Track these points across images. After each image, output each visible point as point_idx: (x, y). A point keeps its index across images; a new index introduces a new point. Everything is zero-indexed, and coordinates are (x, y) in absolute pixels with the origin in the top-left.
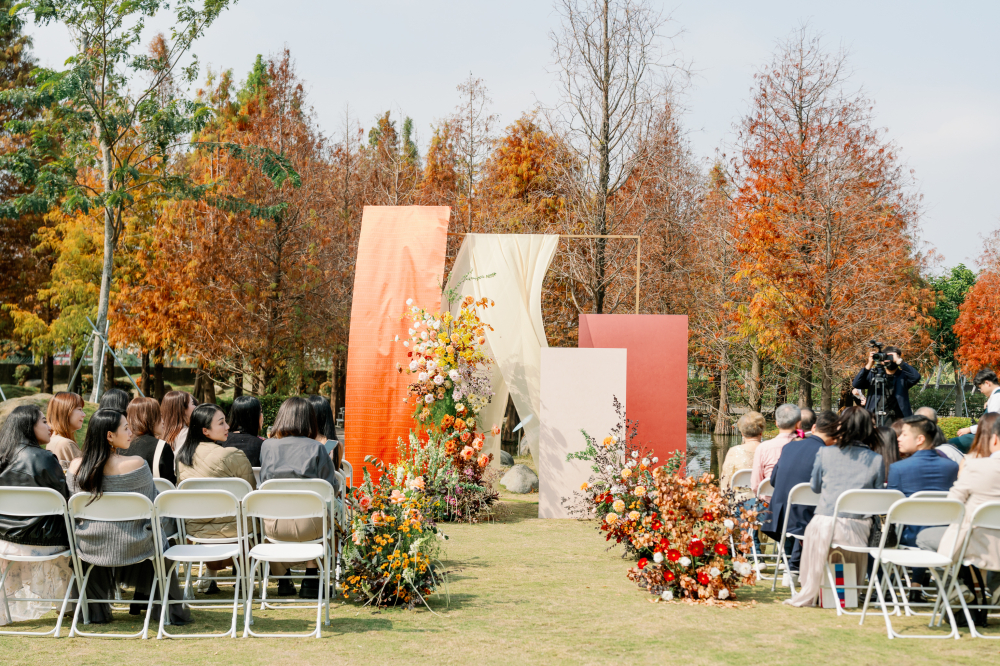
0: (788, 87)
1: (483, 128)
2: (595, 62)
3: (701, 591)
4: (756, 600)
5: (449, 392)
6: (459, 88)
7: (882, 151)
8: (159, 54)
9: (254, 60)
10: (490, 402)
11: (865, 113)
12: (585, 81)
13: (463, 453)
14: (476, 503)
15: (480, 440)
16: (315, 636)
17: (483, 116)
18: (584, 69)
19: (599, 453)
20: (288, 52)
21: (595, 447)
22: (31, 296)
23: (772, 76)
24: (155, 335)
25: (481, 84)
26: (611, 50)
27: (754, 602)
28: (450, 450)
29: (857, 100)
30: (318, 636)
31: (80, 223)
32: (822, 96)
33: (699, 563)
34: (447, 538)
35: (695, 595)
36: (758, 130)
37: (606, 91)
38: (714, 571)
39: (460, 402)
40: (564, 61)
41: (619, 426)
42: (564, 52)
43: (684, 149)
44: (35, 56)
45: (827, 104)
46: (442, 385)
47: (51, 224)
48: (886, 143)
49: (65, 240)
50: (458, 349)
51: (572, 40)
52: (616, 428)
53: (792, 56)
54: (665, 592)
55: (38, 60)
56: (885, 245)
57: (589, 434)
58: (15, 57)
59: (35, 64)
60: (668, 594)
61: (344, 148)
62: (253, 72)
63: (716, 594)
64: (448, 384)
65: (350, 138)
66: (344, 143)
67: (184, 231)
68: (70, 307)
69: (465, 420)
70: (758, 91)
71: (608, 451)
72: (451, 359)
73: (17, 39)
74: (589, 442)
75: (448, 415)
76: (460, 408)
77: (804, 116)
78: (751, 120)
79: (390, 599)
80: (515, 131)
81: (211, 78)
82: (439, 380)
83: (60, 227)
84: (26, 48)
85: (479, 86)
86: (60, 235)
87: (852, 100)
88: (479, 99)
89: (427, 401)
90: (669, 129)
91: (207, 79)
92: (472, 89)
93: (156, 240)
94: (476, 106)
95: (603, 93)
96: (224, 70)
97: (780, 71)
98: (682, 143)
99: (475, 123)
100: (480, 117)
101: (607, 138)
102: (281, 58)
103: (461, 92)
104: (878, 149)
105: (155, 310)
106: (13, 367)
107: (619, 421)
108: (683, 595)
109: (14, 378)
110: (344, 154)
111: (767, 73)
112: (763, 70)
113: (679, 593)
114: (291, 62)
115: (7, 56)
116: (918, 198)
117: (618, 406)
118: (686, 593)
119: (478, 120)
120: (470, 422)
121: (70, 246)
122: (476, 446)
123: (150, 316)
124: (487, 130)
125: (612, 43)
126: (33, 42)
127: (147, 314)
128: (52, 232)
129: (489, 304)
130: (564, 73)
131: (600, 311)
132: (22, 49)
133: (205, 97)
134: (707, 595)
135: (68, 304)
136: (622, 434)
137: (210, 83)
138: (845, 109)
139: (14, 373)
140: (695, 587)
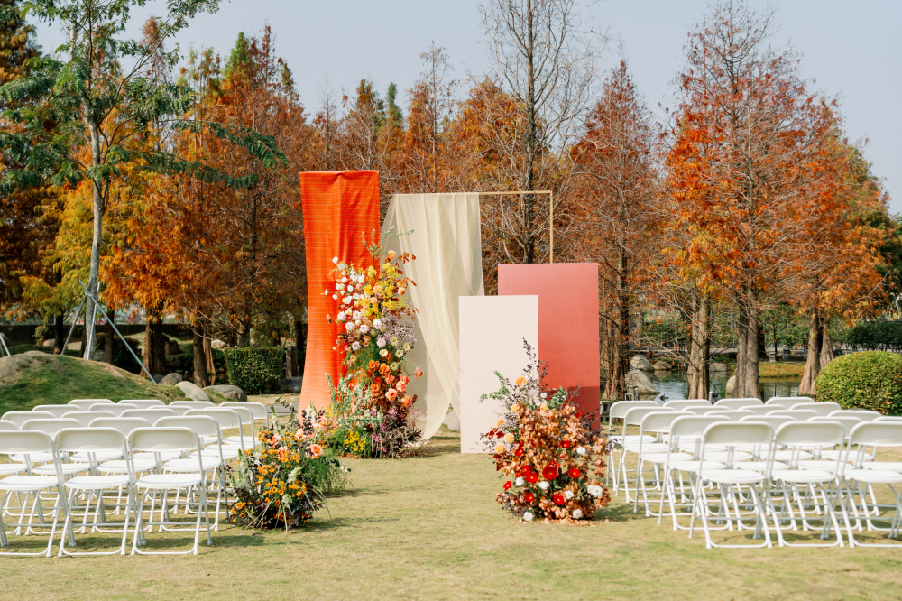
0: (719, 42)
1: (445, 93)
2: (519, 32)
3: (558, 512)
4: (610, 519)
5: (374, 339)
6: (422, 56)
7: (810, 100)
8: (152, 35)
9: (237, 38)
10: (412, 348)
11: (793, 65)
12: (511, 49)
13: (387, 395)
14: (400, 440)
15: (403, 382)
16: (192, 553)
17: (446, 81)
18: (510, 37)
19: (513, 392)
20: (269, 28)
21: (508, 387)
22: (37, 263)
23: (703, 33)
24: (145, 295)
25: (443, 52)
26: (534, 20)
27: (607, 521)
28: (375, 393)
29: (786, 53)
30: (195, 553)
31: (79, 194)
32: (751, 52)
33: (557, 487)
34: (349, 470)
35: (553, 516)
36: (692, 85)
37: (531, 58)
38: (568, 494)
39: (384, 348)
40: (492, 32)
41: (529, 366)
42: (492, 23)
43: (639, 105)
44: (38, 43)
45: (758, 58)
46: (368, 334)
47: (53, 195)
48: (814, 93)
49: (66, 210)
50: (382, 300)
51: (498, 11)
52: (527, 369)
53: (722, 15)
54: (526, 513)
55: (41, 46)
56: (802, 190)
57: (502, 374)
58: (21, 44)
59: (39, 50)
60: (529, 516)
61: (325, 115)
62: (236, 49)
63: (571, 513)
64: (373, 332)
65: (330, 106)
66: (325, 111)
67: (171, 198)
68: (72, 271)
69: (389, 365)
70: (689, 49)
71: (522, 390)
72: (375, 309)
73: (21, 29)
74: (503, 383)
75: (373, 361)
76: (384, 353)
77: (735, 71)
78: (683, 75)
79: (270, 522)
80: (480, 94)
81: (193, 57)
82: (364, 329)
83: (61, 198)
84: (30, 36)
85: (440, 54)
86: (61, 207)
87: (779, 54)
88: (442, 66)
89: (354, 349)
90: (625, 85)
91: (190, 58)
92: (435, 57)
93: (147, 207)
94: (439, 73)
95: (528, 60)
96: (206, 49)
97: (710, 29)
98: (637, 99)
99: (438, 89)
100: (442, 83)
101: (532, 100)
102: (263, 34)
103: (424, 59)
104: (806, 98)
105: (145, 271)
106: (34, 327)
107: (530, 362)
108: (544, 517)
109: (34, 338)
110: (324, 121)
111: (698, 32)
112: (694, 29)
113: (539, 514)
114: (271, 37)
115: (13, 45)
116: (863, 142)
117: (529, 348)
118: (546, 514)
119: (440, 85)
120: (394, 366)
121: (71, 215)
122: (400, 389)
123: (142, 277)
124: (449, 94)
125: (535, 13)
126: (36, 30)
127: (139, 276)
128: (55, 204)
129: (410, 258)
130: (492, 43)
131: (530, 260)
132: (27, 37)
133: (187, 75)
134: (562, 515)
135: (69, 269)
136: (535, 375)
137: (193, 62)
138: (774, 63)
139: (34, 333)
140: (553, 509)
